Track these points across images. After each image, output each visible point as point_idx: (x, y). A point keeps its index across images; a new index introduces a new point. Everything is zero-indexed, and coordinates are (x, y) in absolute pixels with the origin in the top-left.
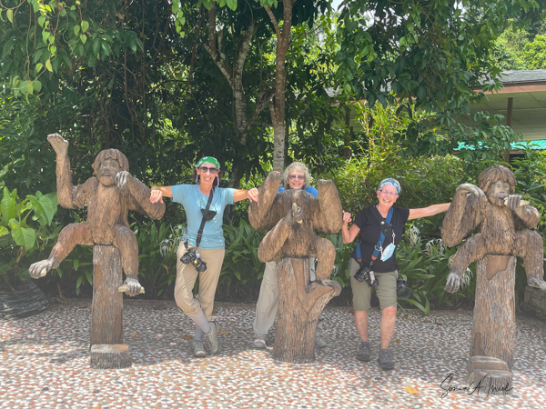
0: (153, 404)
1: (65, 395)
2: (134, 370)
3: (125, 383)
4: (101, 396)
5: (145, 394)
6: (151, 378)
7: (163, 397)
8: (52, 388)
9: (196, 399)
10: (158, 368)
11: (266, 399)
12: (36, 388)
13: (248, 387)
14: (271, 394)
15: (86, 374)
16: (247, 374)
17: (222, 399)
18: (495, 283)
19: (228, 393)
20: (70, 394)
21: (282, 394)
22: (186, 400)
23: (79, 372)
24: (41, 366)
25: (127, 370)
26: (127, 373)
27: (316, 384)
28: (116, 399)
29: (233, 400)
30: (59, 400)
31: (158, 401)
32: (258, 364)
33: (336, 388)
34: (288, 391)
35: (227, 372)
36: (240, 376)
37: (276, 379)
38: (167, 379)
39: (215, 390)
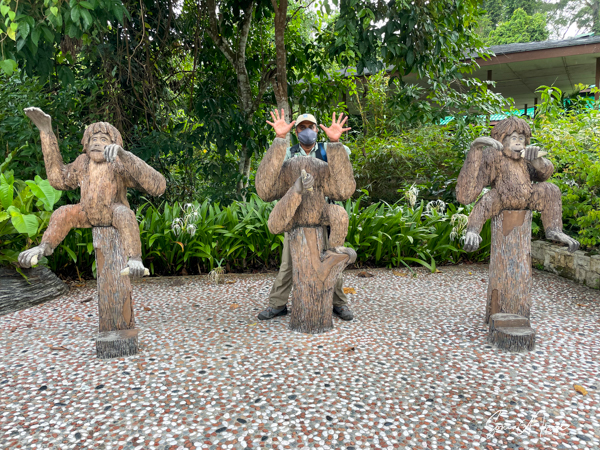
0: (162, 398)
1: (64, 393)
2: (144, 356)
3: (133, 373)
4: (104, 392)
5: (154, 385)
6: (163, 365)
7: (174, 387)
8: (50, 387)
9: (210, 386)
10: (170, 351)
11: (286, 379)
12: (34, 387)
13: (266, 366)
14: (291, 372)
15: (92, 365)
16: (265, 350)
17: (239, 383)
18: (511, 239)
19: (245, 376)
20: (70, 392)
21: (303, 372)
22: (199, 388)
23: (84, 363)
24: (43, 359)
25: (137, 357)
26: (137, 360)
27: (337, 356)
28: (121, 394)
29: (251, 383)
30: (56, 401)
31: (169, 393)
32: (276, 337)
33: (358, 358)
34: (309, 367)
35: (244, 350)
36: (258, 353)
37: (295, 353)
38: (180, 364)
39: (231, 373)
